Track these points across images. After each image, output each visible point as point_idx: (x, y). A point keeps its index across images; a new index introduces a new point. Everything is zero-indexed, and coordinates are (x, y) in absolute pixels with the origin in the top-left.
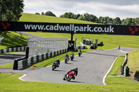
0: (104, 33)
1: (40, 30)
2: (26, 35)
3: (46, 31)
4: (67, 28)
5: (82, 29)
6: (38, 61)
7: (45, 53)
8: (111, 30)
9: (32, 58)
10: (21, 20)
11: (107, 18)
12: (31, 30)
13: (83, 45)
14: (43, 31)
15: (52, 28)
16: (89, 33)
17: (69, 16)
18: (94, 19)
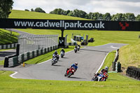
0: (95, 29)
1: (30, 27)
2: (16, 32)
3: (36, 28)
4: (57, 25)
5: (72, 25)
6: (29, 58)
7: (35, 50)
8: (102, 26)
9: (23, 56)
10: (10, 16)
11: (97, 14)
12: (21, 27)
13: (73, 41)
14: (33, 28)
15: (42, 24)
16: (79, 29)
17: (59, 12)
18: (84, 15)
